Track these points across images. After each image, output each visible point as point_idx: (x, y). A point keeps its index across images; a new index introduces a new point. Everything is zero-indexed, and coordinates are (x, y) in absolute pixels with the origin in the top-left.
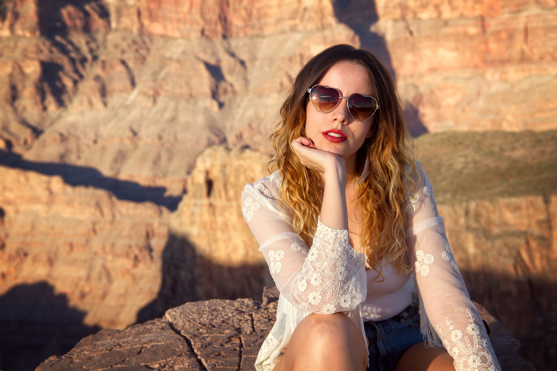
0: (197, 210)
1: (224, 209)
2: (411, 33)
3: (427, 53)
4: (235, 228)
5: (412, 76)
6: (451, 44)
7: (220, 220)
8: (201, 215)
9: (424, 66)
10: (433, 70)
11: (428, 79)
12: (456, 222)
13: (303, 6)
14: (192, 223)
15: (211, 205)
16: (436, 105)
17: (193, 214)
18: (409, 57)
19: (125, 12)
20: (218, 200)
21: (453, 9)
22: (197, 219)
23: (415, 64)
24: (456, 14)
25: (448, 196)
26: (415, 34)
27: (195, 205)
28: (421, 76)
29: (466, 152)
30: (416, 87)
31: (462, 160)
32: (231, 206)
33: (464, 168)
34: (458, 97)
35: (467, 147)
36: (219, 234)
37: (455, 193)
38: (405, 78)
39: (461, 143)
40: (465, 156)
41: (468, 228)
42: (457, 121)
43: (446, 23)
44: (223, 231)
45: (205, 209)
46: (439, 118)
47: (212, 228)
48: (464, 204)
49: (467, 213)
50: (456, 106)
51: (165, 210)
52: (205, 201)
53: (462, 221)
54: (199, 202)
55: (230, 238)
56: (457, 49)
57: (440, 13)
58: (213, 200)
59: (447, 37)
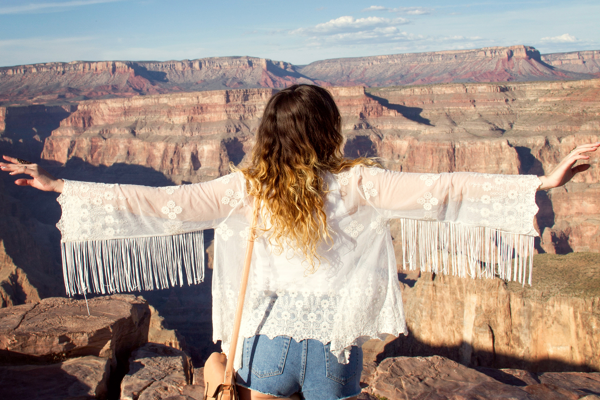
0: (425, 288)
1: (441, 288)
2: (567, 191)
3: (576, 203)
4: (447, 301)
5: (566, 216)
6: (591, 199)
7: (439, 294)
8: (428, 291)
9: (573, 211)
10: (579, 214)
11: (575, 219)
12: (586, 309)
13: (501, 169)
14: (422, 295)
15: (434, 285)
16: (580, 235)
17: (422, 290)
18: (564, 205)
19: (393, 166)
20: (439, 283)
21: (593, 178)
22: (425, 293)
23: (568, 209)
24: (595, 181)
25: (582, 292)
26: (569, 191)
27: (424, 284)
28: (571, 216)
29: (595, 266)
30: (568, 223)
31: (592, 270)
32: (446, 287)
33: (593, 276)
34: (594, 231)
35: (596, 263)
36: (437, 303)
37: (587, 290)
38: (561, 218)
39: (592, 260)
40: (594, 268)
41: (593, 313)
42: (592, 246)
43: (588, 186)
44: (440, 302)
45: (430, 287)
46: (581, 243)
47: (433, 299)
48: (592, 298)
49: (593, 304)
50: (592, 237)
51: (406, 285)
52: (431, 283)
53: (590, 308)
54: (427, 283)
55: (444, 306)
56: (594, 202)
57: (585, 180)
58: (435, 282)
59: (589, 195)
